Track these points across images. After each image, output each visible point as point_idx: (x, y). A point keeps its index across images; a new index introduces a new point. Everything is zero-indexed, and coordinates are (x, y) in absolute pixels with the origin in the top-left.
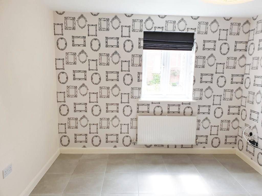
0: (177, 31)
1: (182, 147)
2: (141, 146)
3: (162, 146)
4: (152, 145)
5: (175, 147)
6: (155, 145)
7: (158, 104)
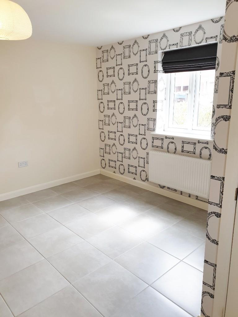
0: (194, 45)
1: (196, 199)
2: (154, 184)
3: (175, 190)
4: (165, 187)
5: (190, 196)
6: (168, 188)
7: (172, 139)
